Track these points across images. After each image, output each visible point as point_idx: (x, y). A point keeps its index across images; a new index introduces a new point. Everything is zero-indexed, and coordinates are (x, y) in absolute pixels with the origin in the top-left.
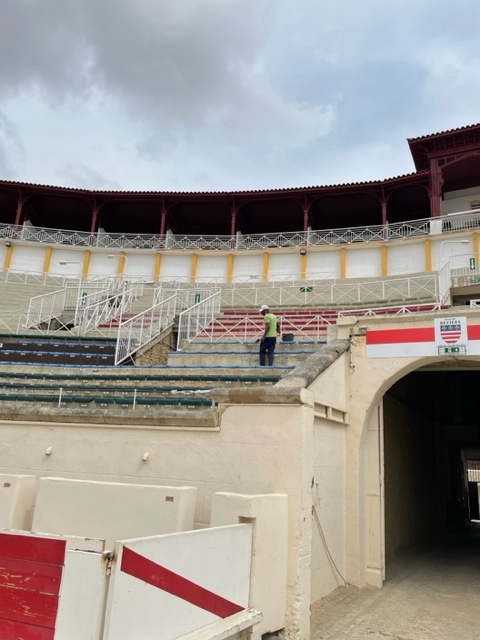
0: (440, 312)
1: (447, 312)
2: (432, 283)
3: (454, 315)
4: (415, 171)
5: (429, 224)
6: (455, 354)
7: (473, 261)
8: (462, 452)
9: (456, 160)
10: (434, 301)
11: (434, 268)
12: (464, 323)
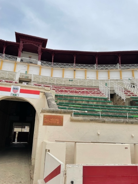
0: (14, 84)
1: (16, 84)
2: (14, 75)
3: (17, 85)
4: (16, 42)
5: (17, 58)
6: (16, 96)
7: (26, 72)
8: (14, 123)
9: (27, 43)
10: (14, 81)
11: (16, 71)
12: (19, 88)
